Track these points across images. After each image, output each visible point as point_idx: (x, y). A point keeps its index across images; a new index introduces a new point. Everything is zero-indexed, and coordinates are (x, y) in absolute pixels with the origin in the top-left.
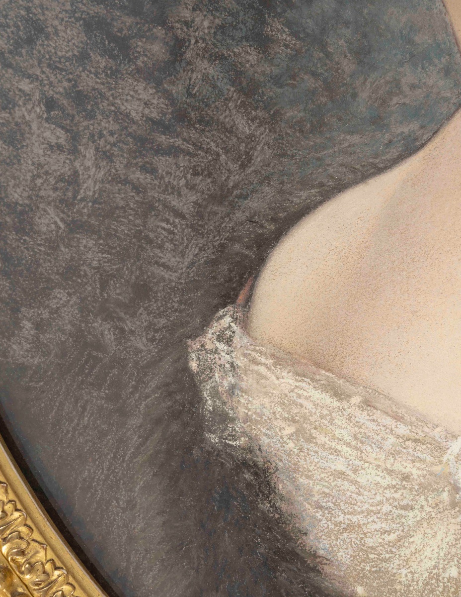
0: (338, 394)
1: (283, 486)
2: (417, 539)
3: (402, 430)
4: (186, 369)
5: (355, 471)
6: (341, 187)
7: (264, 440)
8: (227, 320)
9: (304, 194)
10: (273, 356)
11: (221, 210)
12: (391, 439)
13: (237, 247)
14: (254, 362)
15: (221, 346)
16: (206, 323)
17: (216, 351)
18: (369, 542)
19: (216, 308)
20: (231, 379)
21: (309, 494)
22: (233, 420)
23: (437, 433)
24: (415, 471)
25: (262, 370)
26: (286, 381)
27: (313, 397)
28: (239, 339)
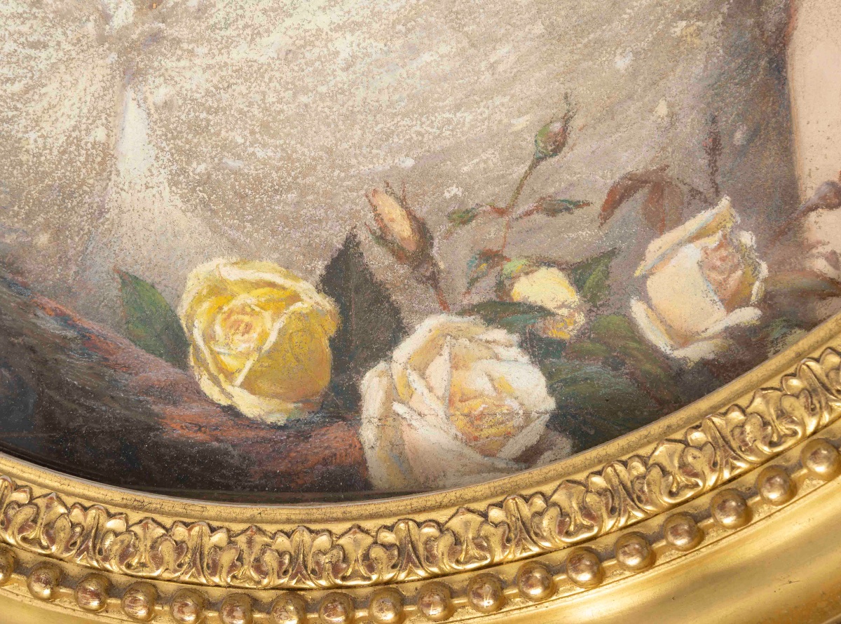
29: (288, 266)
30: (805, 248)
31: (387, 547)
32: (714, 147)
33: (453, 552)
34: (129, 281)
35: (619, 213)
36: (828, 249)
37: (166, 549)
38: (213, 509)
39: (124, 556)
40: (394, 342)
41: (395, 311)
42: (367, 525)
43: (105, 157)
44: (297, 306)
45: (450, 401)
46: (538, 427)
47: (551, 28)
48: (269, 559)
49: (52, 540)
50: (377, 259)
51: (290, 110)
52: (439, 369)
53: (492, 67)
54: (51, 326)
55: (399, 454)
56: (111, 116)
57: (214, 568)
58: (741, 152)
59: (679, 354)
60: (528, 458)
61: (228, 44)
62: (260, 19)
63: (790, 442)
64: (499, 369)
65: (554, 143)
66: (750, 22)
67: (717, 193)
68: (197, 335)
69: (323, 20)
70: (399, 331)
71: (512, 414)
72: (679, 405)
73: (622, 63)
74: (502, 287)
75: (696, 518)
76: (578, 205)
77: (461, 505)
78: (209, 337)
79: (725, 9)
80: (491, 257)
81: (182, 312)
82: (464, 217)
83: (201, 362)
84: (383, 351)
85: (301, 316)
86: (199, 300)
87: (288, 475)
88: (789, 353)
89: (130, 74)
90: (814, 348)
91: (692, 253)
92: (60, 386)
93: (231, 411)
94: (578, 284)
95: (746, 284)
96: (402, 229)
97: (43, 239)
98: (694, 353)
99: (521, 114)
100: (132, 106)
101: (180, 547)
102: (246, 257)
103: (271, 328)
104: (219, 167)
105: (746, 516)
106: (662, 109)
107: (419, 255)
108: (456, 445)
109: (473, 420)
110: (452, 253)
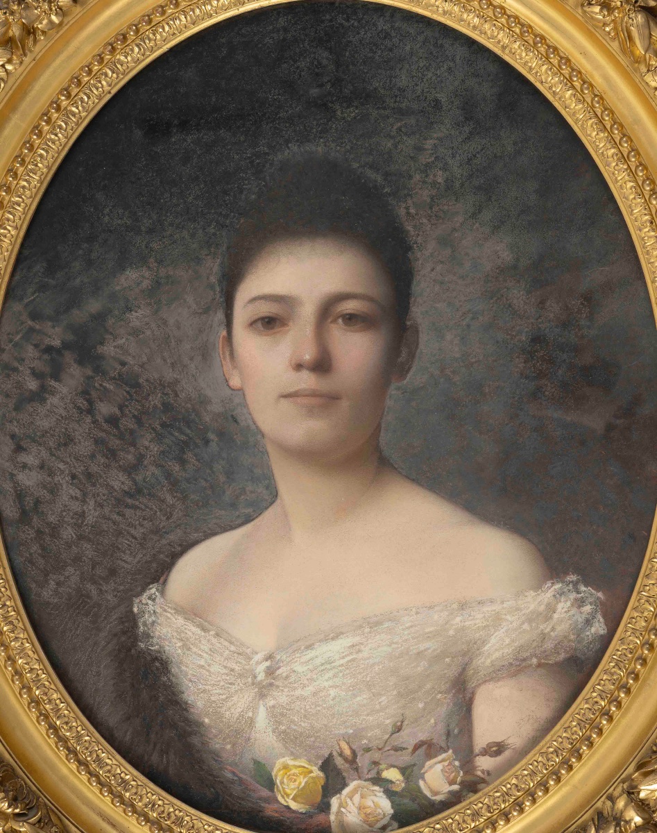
0: (204, 629)
1: (174, 670)
2: (235, 699)
3: (233, 648)
4: (132, 612)
5: (209, 665)
6: (214, 534)
7: (167, 648)
8: (154, 590)
9: (196, 535)
10: (175, 609)
11: (155, 538)
12: (227, 652)
13: (162, 556)
14: (166, 611)
15: (150, 602)
17: (147, 604)
18: (213, 699)
20: (153, 618)
21: (186, 674)
22: (152, 637)
23: (248, 651)
24: (237, 668)
25: (169, 615)
26: (180, 621)
27: (192, 630)
28: (159, 600)
29: (309, 761)
30: (474, 768)
32: (448, 734)
34: (257, 763)
35: (417, 753)
36: (482, 768)
40: (343, 788)
41: (344, 778)
43: (251, 722)
44: (312, 775)
45: (360, 808)
46: (387, 819)
47: (399, 693)
50: (339, 762)
51: (314, 711)
52: (357, 798)
53: (380, 703)
54: (230, 775)
55: (342, 825)
56: (255, 709)
58: (456, 735)
59: (433, 798)
60: (384, 829)
61: (295, 689)
62: (306, 682)
63: (466, 830)
64: (376, 799)
65: (398, 729)
66: (461, 696)
67: (448, 748)
68: (278, 781)
69: (326, 684)
70: (345, 785)
71: (379, 814)
72: (433, 815)
73: (421, 705)
74: (379, 773)
76: (404, 749)
78: (282, 783)
79: (454, 691)
80: (376, 763)
81: (273, 774)
82: (368, 750)
83: (279, 791)
84: (339, 791)
85: (313, 778)
86: (279, 770)
87: (305, 829)
88: (468, 802)
89: (262, 696)
90: (475, 801)
91: (439, 767)
92: (231, 795)
93: (288, 807)
94: (403, 774)
95: (456, 777)
96: (348, 752)
97: (229, 747)
98: (438, 798)
99: (388, 718)
100: (262, 706)
102: (296, 757)
103: (302, 781)
104: (289, 728)
106: (432, 721)
107: (352, 761)
108: (360, 823)
109: (367, 815)
110: (363, 761)
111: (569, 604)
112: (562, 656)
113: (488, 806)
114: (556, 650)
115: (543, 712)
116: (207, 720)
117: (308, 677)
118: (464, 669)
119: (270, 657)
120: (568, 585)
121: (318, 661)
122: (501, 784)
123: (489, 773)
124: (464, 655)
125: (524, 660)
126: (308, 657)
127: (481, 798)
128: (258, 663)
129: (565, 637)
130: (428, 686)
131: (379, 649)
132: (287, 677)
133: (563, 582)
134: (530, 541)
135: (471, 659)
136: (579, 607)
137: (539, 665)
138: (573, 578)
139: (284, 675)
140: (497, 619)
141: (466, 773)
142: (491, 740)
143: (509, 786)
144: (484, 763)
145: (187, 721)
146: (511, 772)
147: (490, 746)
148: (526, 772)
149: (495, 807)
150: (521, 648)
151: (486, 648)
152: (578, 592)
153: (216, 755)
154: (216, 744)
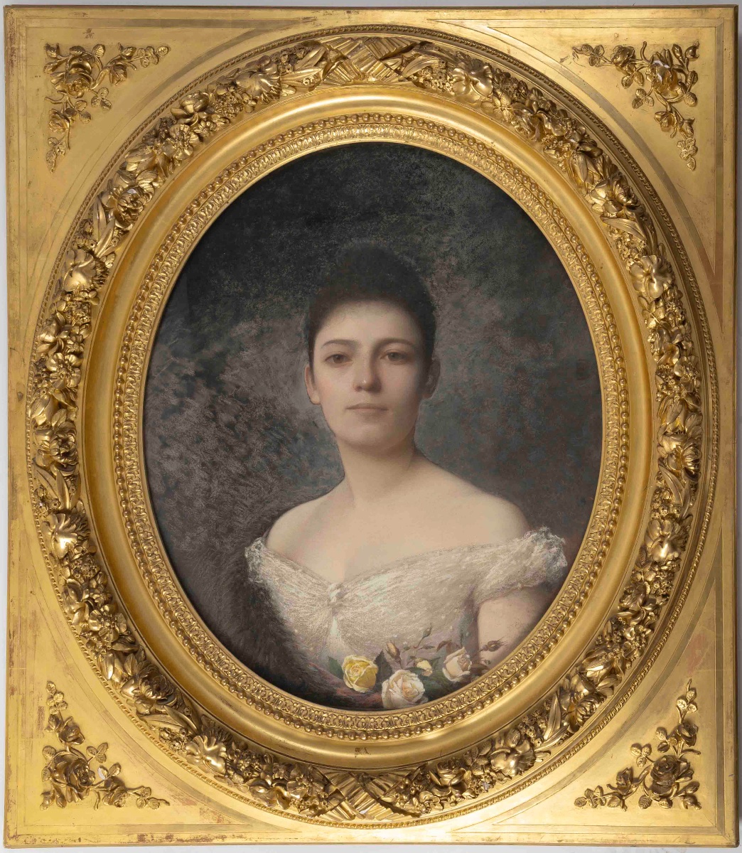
0: (294, 568)
1: (274, 597)
2: (316, 615)
3: (314, 581)
4: (244, 557)
5: (298, 593)
6: (301, 503)
7: (268, 582)
8: (259, 542)
9: (289, 504)
10: (274, 555)
11: (261, 506)
12: (311, 583)
13: (265, 518)
14: (268, 556)
15: (257, 550)
16: (252, 542)
17: (254, 552)
18: (301, 616)
19: (256, 538)
20: (259, 561)
21: (282, 599)
22: (258, 574)
23: (325, 582)
24: (317, 594)
25: (270, 559)
26: (277, 563)
27: (286, 569)
28: (263, 548)
29: (367, 657)
30: (480, 659)
31: (386, 722)
32: (462, 636)
33: (401, 724)
34: (331, 659)
35: (441, 649)
36: (485, 659)
37: (337, 721)
38: (348, 712)
39: (327, 723)
40: (390, 675)
41: (391, 668)
42: (382, 717)
43: (327, 631)
44: (369, 666)
45: (402, 689)
46: (421, 695)
47: (428, 609)
48: (360, 724)
49: (311, 718)
50: (388, 657)
51: (370, 623)
52: (400, 682)
53: (415, 616)
54: (312, 668)
55: (390, 700)
56: (330, 622)
57: (348, 726)
58: (467, 637)
59: (452, 680)
60: (418, 702)
61: (357, 608)
62: (365, 603)
63: (473, 702)
64: (413, 682)
65: (428, 634)
67: (462, 646)
68: (346, 672)
69: (379, 604)
70: (392, 673)
71: (415, 692)
72: (452, 692)
73: (443, 617)
74: (415, 664)
75: (453, 717)
76: (432, 647)
77: (403, 713)
78: (348, 673)
79: (465, 607)
80: (413, 658)
81: (342, 667)
82: (407, 649)
83: (347, 678)
84: (387, 677)
85: (370, 669)
86: (347, 664)
87: (365, 704)
88: (474, 682)
89: (334, 613)
90: (479, 681)
91: (456, 659)
92: (313, 682)
93: (353, 690)
94: (431, 664)
95: (467, 666)
96: (393, 650)
97: (312, 649)
98: (455, 680)
99: (421, 627)
100: (334, 620)
101: (340, 721)
102: (358, 655)
103: (363, 671)
104: (353, 635)
105: (463, 717)
106: (451, 628)
107: (397, 656)
108: (403, 699)
109: (407, 693)
110: (404, 656)
111: (542, 546)
112: (538, 582)
113: (488, 685)
114: (533, 578)
115: (525, 620)
116: (296, 631)
117: (366, 599)
118: (472, 592)
119: (340, 586)
120: (541, 534)
121: (373, 589)
122: (497, 670)
123: (489, 662)
124: (473, 582)
125: (512, 585)
126: (367, 585)
127: (483, 679)
128: (332, 591)
129: (540, 569)
130: (448, 604)
131: (415, 580)
132: (352, 600)
133: (538, 532)
134: (515, 504)
135: (477, 586)
136: (549, 548)
137: (523, 588)
138: (545, 529)
139: (350, 598)
140: (494, 558)
141: (474, 663)
142: (491, 640)
143: (502, 671)
144: (486, 656)
145: (283, 632)
146: (503, 662)
147: (490, 644)
148: (513, 661)
149: (493, 685)
150: (510, 577)
151: (487, 577)
152: (548, 539)
153: (303, 654)
154: (303, 647)
